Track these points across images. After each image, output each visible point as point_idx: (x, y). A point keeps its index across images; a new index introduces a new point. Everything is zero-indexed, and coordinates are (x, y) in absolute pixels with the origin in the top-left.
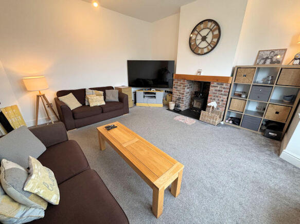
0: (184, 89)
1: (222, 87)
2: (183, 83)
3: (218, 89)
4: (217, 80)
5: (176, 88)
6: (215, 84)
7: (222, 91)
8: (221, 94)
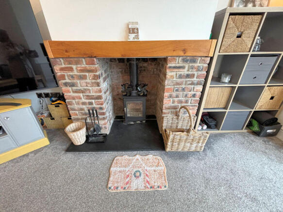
0: (98, 84)
1: (192, 68)
2: (92, 67)
3: (185, 72)
4: (185, 51)
5: (73, 85)
6: (179, 62)
7: (193, 76)
8: (192, 84)
